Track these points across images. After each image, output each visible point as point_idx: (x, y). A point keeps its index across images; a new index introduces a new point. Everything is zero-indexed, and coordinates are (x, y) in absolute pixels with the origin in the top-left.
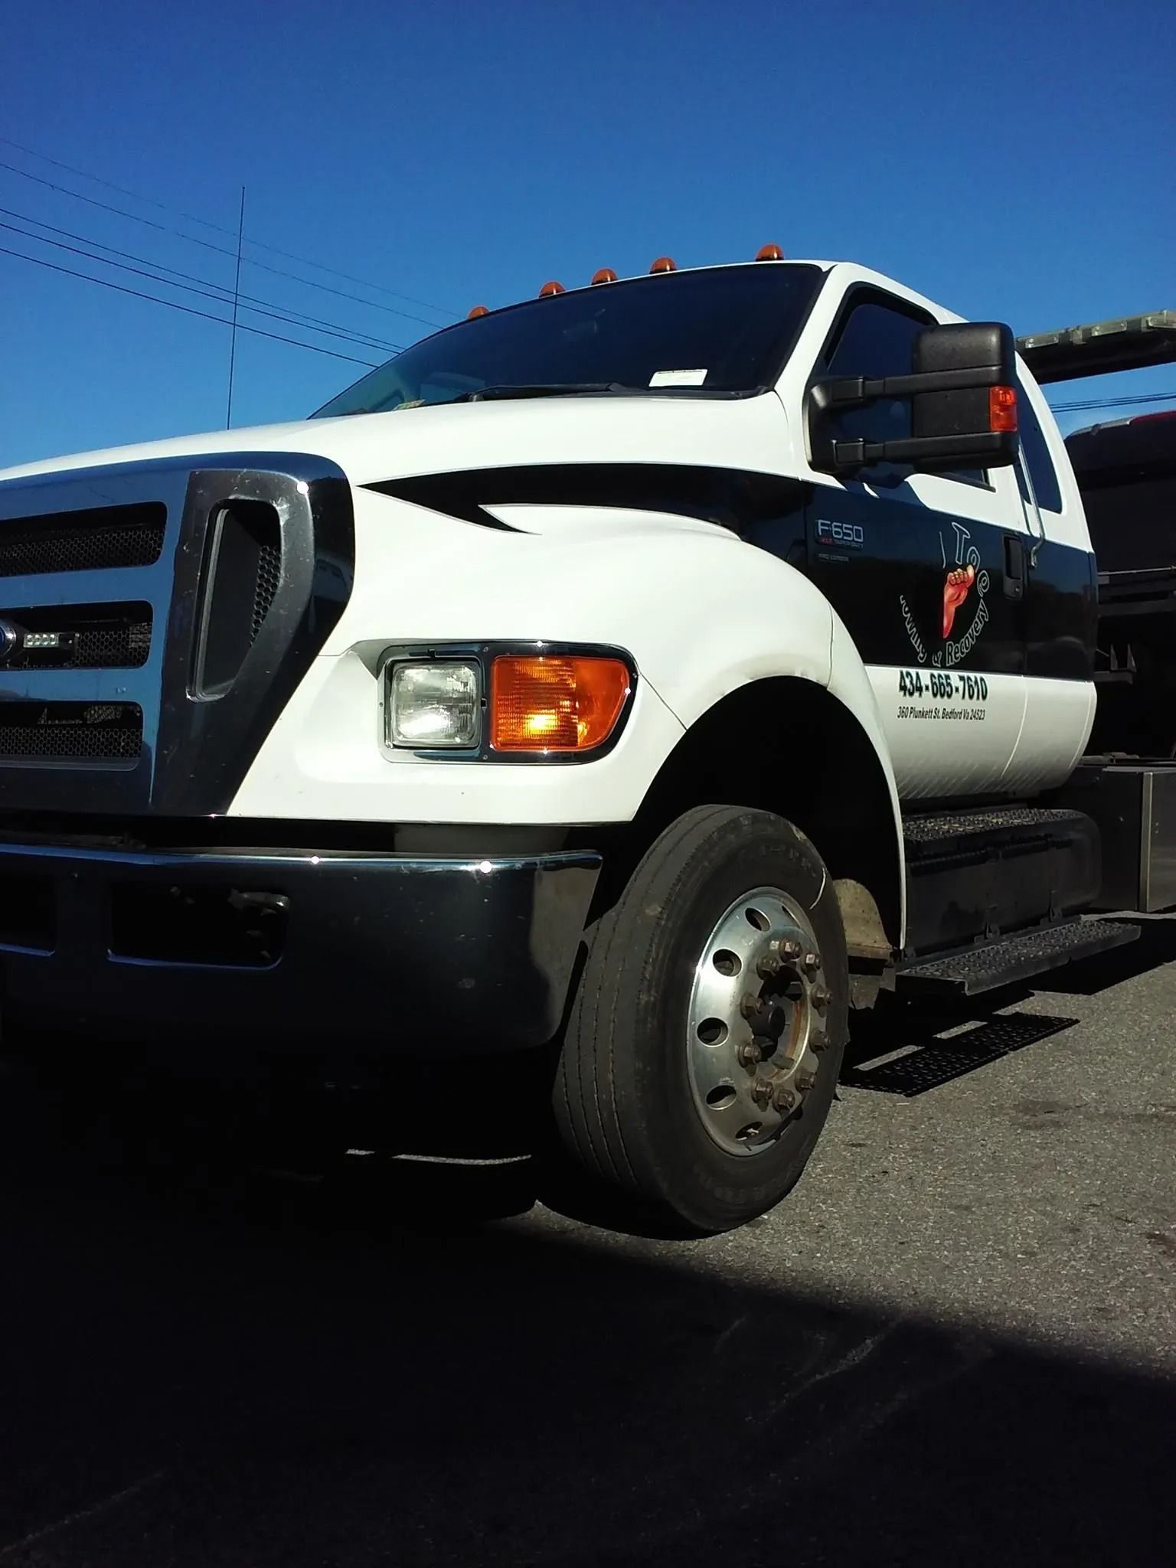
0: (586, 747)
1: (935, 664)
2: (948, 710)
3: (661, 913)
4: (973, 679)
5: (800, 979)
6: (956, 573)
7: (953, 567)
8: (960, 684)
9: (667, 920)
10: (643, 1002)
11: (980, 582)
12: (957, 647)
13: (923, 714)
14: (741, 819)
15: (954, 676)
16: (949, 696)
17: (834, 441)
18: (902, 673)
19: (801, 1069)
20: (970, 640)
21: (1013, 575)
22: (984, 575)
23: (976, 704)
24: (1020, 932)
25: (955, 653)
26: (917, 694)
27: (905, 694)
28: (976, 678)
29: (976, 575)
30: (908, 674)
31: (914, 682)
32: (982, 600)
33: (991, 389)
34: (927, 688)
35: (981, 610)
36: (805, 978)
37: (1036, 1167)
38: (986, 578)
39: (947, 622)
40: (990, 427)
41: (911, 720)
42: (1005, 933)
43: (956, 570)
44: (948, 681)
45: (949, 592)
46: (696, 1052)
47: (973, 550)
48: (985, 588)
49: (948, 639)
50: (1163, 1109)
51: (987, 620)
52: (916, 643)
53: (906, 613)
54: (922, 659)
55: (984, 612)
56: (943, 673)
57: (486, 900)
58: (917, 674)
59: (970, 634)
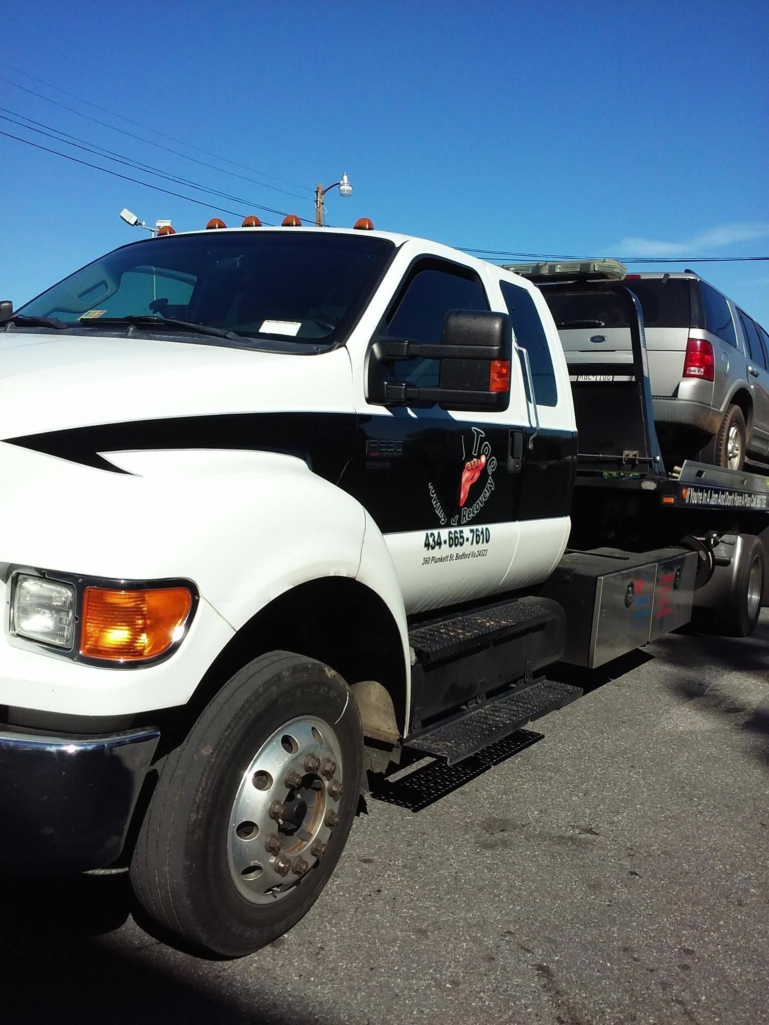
0: (152, 655)
1: (452, 524)
2: (460, 554)
3: (212, 753)
4: (480, 530)
5: (320, 779)
6: (472, 462)
7: (470, 458)
8: (470, 536)
9: (216, 758)
10: (193, 820)
11: (490, 465)
12: (470, 511)
13: (441, 560)
14: (284, 672)
15: (466, 531)
16: (461, 545)
17: (386, 383)
18: (427, 534)
19: (317, 840)
20: (480, 504)
21: (515, 456)
22: (493, 460)
23: (481, 546)
24: (501, 696)
25: (468, 515)
26: (437, 547)
27: (428, 549)
28: (482, 529)
29: (487, 461)
30: (432, 534)
31: (436, 540)
32: (490, 477)
33: (492, 362)
34: (445, 542)
35: (489, 484)
36: (324, 778)
37: (481, 889)
38: (495, 462)
39: (463, 495)
40: (489, 389)
41: (432, 565)
42: (489, 698)
43: (472, 460)
44: (462, 534)
45: (466, 475)
46: (234, 844)
47: (486, 444)
48: (493, 468)
49: (463, 507)
50: (577, 831)
51: (492, 489)
52: (440, 513)
53: (433, 494)
54: (443, 522)
55: (492, 484)
56: (458, 529)
57: (64, 773)
58: (439, 533)
59: (480, 501)
